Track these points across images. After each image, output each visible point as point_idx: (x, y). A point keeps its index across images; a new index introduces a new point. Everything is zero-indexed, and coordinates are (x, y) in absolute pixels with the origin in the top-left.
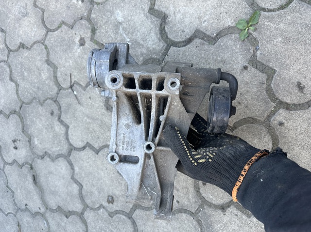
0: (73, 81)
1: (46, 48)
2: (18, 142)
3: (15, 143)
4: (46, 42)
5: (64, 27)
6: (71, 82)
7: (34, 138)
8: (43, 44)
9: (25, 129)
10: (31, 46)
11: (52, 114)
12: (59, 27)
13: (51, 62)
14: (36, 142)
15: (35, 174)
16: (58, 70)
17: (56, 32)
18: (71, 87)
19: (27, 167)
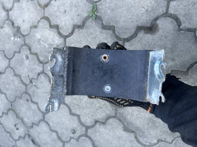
0: (30, 78)
1: (12, 68)
2: (17, 125)
3: (16, 126)
4: (11, 66)
5: (16, 54)
6: (30, 79)
7: (24, 118)
8: (10, 67)
9: (18, 116)
10: (5, 71)
11: (27, 100)
12: (14, 55)
13: (17, 74)
14: (26, 120)
15: (32, 138)
16: (22, 76)
17: (13, 59)
18: (31, 82)
19: (27, 137)
